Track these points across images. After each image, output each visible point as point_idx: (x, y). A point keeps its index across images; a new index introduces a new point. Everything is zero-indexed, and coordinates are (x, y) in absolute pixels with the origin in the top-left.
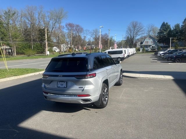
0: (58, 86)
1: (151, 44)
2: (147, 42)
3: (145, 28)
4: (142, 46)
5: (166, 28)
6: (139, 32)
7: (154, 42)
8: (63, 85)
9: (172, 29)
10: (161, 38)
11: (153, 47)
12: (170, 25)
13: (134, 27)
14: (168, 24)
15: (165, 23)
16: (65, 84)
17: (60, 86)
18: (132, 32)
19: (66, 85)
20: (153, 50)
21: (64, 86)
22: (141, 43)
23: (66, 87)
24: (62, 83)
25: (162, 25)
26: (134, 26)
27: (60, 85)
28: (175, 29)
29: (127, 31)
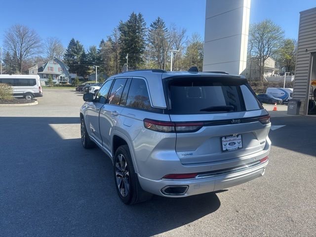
0: (224, 149)
1: (58, 73)
2: (52, 69)
3: (43, 42)
4: (43, 74)
5: (76, 49)
6: (32, 48)
7: (63, 69)
8: (235, 143)
9: (87, 53)
10: (70, 63)
11: (61, 77)
12: (82, 46)
13: (22, 36)
14: (80, 44)
15: (76, 41)
16: (239, 141)
17: (229, 147)
18: (18, 45)
19: (241, 143)
20: (63, 83)
21: (236, 146)
22: (38, 69)
23: (241, 147)
24: (232, 139)
25: (71, 42)
26: (20, 34)
27: (228, 145)
28: (91, 54)
29: (6, 42)
